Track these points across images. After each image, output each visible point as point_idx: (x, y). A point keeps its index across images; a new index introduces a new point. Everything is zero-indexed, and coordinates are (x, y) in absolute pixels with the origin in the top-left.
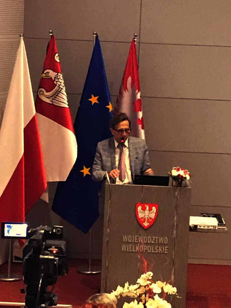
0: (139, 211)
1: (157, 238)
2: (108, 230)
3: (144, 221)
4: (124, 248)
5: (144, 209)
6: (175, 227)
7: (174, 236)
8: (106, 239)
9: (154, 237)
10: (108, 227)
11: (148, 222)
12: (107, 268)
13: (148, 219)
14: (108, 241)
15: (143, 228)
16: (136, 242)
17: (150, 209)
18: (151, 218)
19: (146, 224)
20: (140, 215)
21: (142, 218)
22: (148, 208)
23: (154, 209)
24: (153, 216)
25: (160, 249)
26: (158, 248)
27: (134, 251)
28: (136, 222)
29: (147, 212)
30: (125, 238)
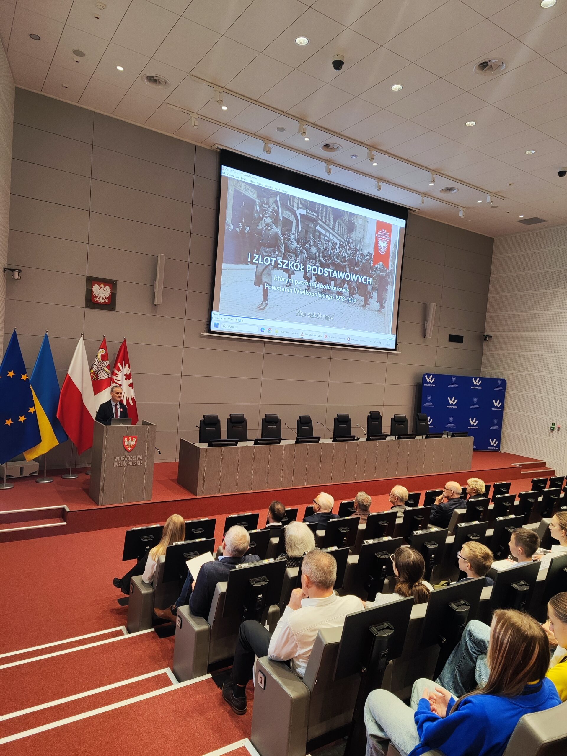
0: (125, 441)
1: (136, 456)
2: (105, 454)
3: (128, 447)
4: (115, 464)
5: (128, 439)
6: (147, 449)
7: (146, 454)
8: (103, 460)
9: (134, 456)
10: (105, 452)
11: (131, 447)
12: (104, 478)
13: (131, 446)
14: (105, 462)
15: (127, 451)
16: (123, 460)
17: (132, 439)
18: (132, 445)
19: (129, 449)
20: (126, 444)
21: (127, 445)
22: (131, 439)
23: (135, 439)
24: (134, 443)
25: (138, 463)
26: (136, 463)
27: (122, 466)
28: (123, 448)
29: (130, 441)
30: (116, 459)
